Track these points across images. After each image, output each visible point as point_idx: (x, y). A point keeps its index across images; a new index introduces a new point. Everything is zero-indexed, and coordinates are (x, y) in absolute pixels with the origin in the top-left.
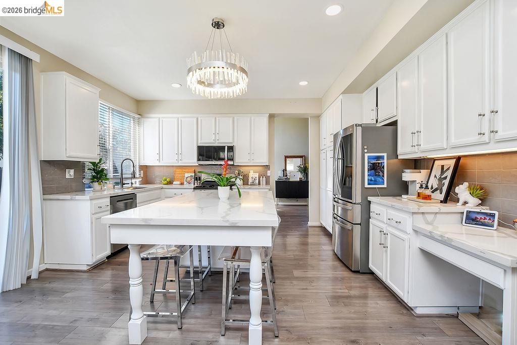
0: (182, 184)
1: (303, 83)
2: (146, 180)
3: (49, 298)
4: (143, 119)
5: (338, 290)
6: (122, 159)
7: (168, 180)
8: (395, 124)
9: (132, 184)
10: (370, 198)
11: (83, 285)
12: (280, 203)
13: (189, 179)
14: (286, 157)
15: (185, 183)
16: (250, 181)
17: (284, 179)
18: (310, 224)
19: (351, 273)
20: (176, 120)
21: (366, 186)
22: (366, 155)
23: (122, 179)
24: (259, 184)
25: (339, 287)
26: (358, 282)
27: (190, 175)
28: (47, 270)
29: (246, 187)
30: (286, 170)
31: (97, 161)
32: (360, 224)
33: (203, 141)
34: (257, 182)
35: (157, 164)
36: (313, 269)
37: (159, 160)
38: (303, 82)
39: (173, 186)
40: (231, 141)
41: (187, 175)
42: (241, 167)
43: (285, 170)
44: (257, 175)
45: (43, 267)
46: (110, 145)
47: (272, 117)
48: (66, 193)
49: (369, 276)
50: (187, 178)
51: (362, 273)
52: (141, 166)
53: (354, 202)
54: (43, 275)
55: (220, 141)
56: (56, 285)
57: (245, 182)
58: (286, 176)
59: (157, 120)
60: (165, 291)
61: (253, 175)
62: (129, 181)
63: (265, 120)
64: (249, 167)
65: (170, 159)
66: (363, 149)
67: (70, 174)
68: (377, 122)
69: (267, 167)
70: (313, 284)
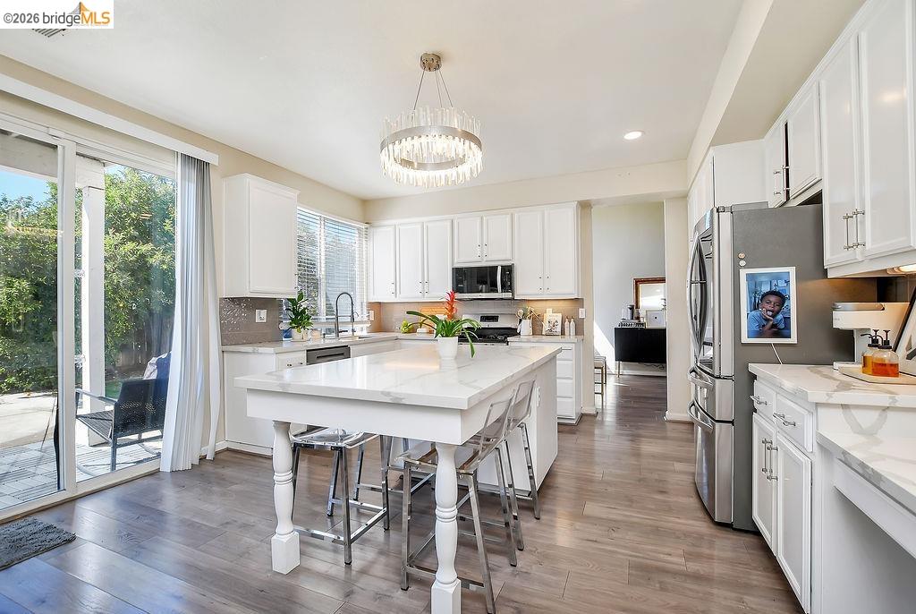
1: (633, 136)
2: (380, 326)
3: (214, 488)
4: (372, 229)
5: (662, 556)
6: (339, 293)
8: (817, 199)
9: (353, 331)
10: (753, 368)
11: (258, 476)
12: (626, 372)
14: (638, 282)
16: (546, 327)
17: (633, 324)
18: (669, 415)
19: (712, 525)
20: (419, 226)
21: (745, 339)
22: (743, 273)
23: (337, 324)
24: (563, 333)
25: (667, 550)
26: (727, 547)
28: (228, 450)
29: (538, 338)
30: (637, 307)
31: (296, 297)
32: (732, 422)
33: (462, 259)
34: (559, 329)
35: (392, 299)
36: (631, 506)
37: (395, 293)
38: (630, 134)
39: (417, 336)
40: (509, 257)
42: (531, 303)
43: (634, 308)
44: (559, 317)
45: (222, 446)
46: (321, 272)
47: (585, 206)
48: (255, 343)
49: (748, 539)
51: (735, 530)
52: (370, 303)
53: (716, 374)
54: (220, 456)
55: (490, 258)
56: (228, 472)
57: (537, 330)
58: (638, 318)
59: (391, 229)
60: (357, 503)
61: (551, 316)
62: (349, 327)
63: (569, 214)
64: (544, 302)
65: (410, 293)
66: (736, 260)
67: (261, 315)
68: (788, 198)
69: (578, 301)
70: (614, 535)
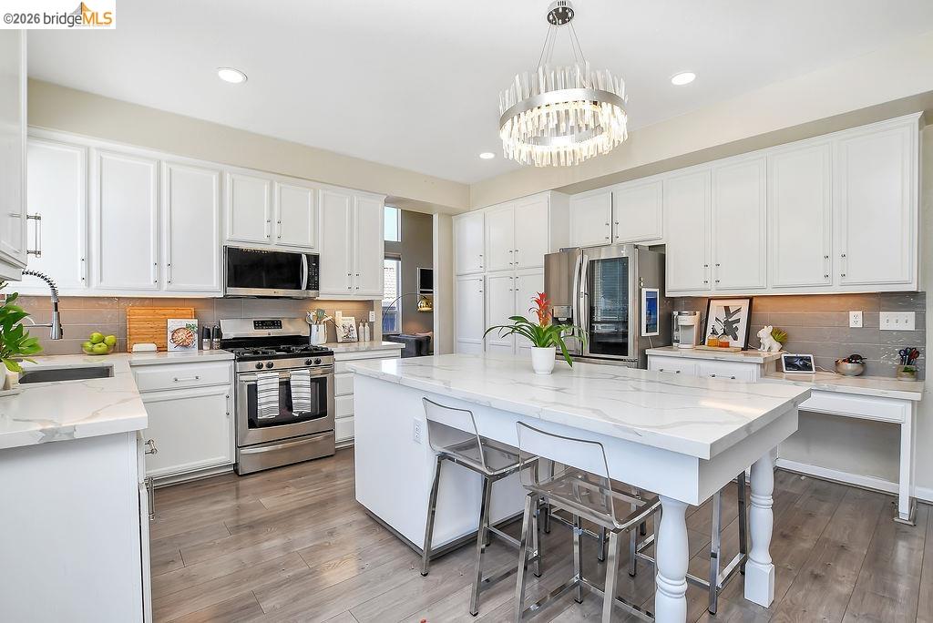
0: (162, 349)
7: (110, 339)
13: (181, 336)
15: (171, 346)
16: (341, 334)
21: (644, 334)
22: (645, 291)
24: (358, 339)
27: (183, 323)
33: (236, 236)
37: (87, 278)
41: (173, 324)
50: (174, 332)
61: (345, 320)
66: (639, 281)
